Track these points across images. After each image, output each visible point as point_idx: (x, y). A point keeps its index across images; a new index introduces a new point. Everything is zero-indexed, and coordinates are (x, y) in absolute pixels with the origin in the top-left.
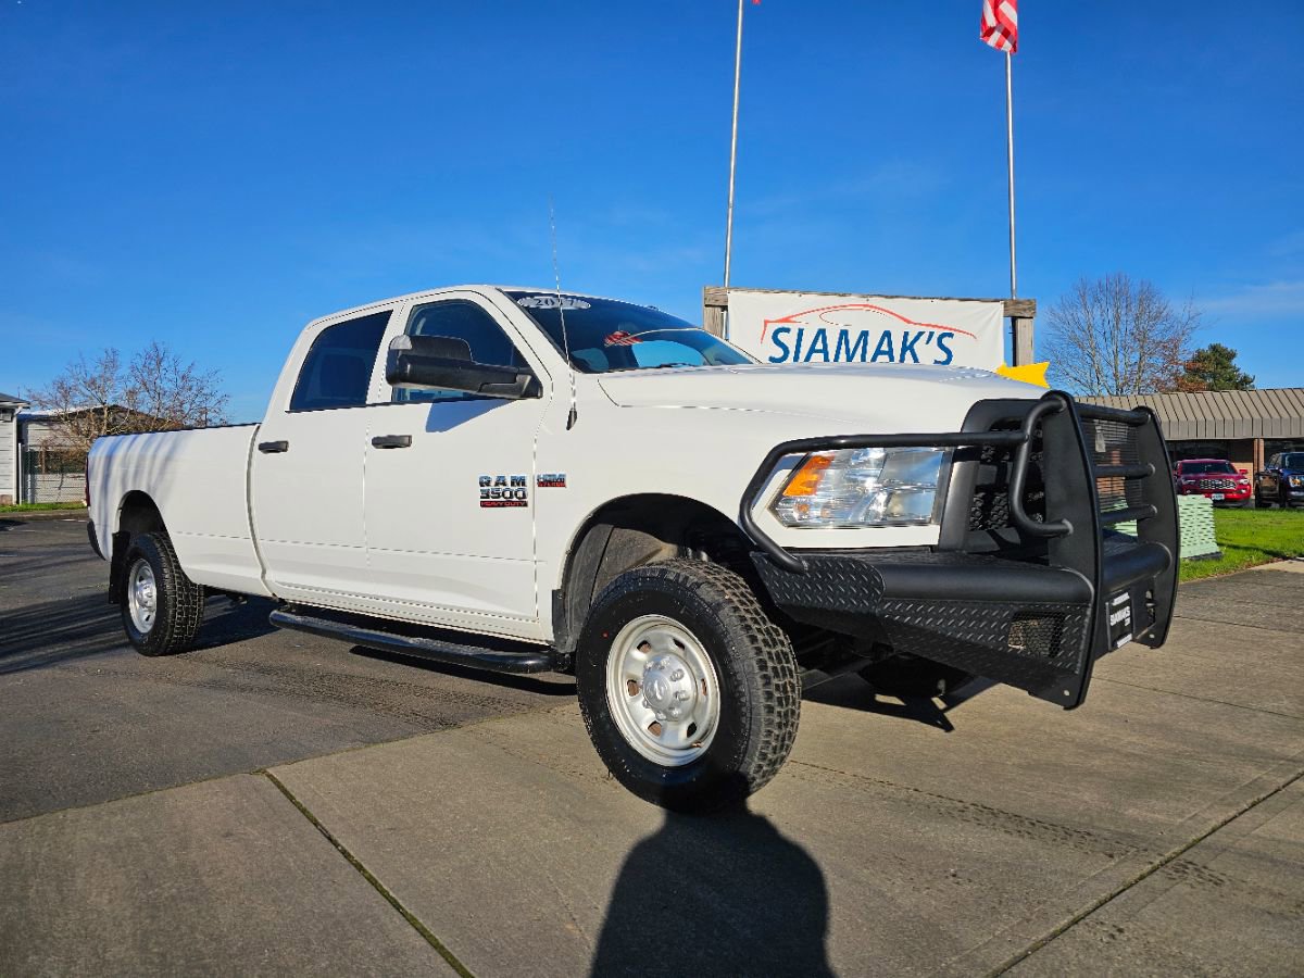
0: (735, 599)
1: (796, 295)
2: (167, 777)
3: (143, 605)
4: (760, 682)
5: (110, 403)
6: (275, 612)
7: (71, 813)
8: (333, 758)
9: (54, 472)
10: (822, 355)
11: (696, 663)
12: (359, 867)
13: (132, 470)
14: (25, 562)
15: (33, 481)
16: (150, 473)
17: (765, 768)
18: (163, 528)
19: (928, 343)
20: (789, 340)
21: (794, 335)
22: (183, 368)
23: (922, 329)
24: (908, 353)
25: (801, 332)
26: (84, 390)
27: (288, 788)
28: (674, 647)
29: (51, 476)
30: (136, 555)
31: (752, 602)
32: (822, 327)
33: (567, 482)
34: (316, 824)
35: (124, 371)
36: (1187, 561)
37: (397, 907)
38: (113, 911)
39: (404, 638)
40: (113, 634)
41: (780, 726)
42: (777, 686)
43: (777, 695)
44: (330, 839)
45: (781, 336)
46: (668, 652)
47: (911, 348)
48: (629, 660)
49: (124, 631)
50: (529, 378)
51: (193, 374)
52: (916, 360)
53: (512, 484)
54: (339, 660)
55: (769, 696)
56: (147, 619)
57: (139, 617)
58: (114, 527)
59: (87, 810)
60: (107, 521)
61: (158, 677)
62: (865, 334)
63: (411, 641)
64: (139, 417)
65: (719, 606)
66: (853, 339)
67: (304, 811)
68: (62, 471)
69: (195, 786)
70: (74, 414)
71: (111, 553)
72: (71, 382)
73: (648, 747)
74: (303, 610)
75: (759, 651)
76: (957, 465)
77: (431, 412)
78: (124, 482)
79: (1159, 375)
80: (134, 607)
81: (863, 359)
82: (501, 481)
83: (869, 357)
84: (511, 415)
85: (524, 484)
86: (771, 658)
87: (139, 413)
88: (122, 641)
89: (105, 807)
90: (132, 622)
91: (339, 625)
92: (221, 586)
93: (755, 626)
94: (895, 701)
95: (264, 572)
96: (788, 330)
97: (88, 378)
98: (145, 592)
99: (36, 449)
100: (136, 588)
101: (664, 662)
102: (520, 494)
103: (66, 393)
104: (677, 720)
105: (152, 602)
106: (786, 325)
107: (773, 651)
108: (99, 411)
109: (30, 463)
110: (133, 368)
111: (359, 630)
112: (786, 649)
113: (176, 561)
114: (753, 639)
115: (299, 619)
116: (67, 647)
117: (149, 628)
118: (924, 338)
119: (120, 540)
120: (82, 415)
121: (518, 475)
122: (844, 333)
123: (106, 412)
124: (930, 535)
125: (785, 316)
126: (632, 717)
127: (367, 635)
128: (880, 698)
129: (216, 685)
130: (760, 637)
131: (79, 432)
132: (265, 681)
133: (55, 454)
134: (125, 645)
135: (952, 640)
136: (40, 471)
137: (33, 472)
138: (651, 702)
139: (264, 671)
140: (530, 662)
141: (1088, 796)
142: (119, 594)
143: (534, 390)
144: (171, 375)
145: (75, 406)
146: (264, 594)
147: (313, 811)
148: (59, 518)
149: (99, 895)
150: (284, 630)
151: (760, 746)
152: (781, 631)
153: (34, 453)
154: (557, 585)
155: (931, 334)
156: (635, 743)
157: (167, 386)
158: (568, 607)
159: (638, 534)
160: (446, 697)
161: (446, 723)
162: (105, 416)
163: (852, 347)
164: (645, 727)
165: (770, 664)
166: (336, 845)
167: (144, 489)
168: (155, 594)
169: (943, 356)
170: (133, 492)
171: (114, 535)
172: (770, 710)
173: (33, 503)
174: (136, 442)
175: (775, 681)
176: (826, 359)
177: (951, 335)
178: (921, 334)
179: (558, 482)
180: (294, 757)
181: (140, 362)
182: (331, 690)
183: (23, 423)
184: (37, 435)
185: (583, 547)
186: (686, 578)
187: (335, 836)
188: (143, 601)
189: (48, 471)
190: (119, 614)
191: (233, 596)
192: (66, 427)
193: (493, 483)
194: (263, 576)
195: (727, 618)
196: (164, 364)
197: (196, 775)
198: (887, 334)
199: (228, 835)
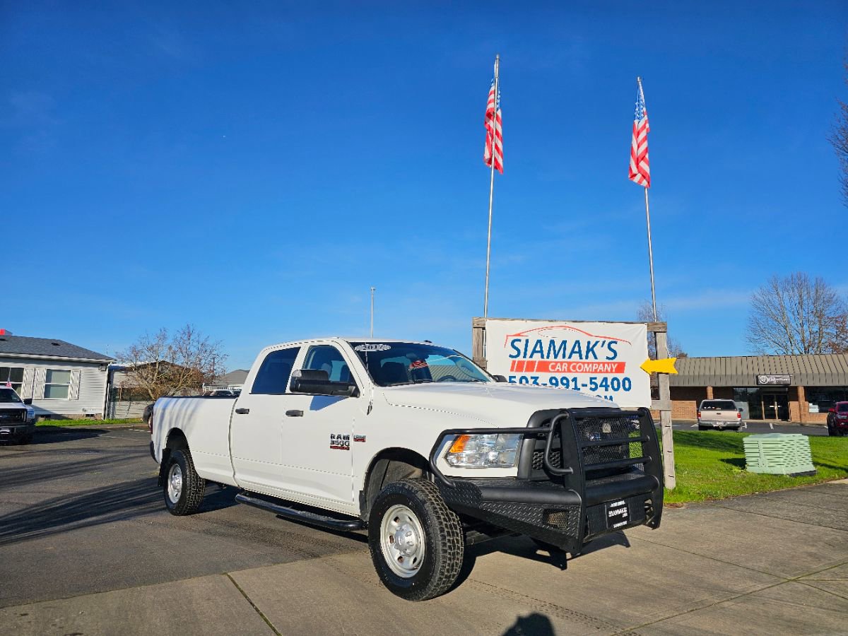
0: (433, 499)
1: (524, 321)
2: (185, 574)
3: (175, 488)
4: (440, 538)
5: (160, 359)
6: (238, 495)
7: (143, 587)
8: (258, 569)
9: (126, 400)
10: (540, 354)
11: (417, 528)
12: (261, 615)
13: (174, 418)
14: (110, 457)
15: (114, 405)
16: (184, 418)
17: (444, 579)
18: (188, 447)
19: (602, 346)
20: (521, 346)
21: (523, 342)
22: (202, 340)
23: (598, 339)
24: (591, 353)
25: (527, 341)
26: (146, 352)
27: (236, 581)
28: (408, 520)
29: (124, 403)
30: (174, 461)
31: (441, 500)
32: (540, 339)
33: (367, 439)
34: (246, 597)
35: (169, 341)
36: (788, 476)
37: (274, 630)
38: (161, 625)
39: (296, 511)
40: (158, 503)
41: (450, 559)
42: (449, 540)
43: (448, 544)
44: (251, 603)
45: (516, 344)
46: (406, 523)
47: (592, 350)
48: (390, 526)
49: (164, 501)
50: (354, 387)
51: (207, 343)
52: (596, 358)
53: (344, 438)
54: (269, 521)
55: (444, 544)
56: (176, 496)
57: (172, 494)
58: (164, 446)
59: (150, 586)
60: (160, 440)
61: (181, 527)
62: (564, 342)
63: (299, 512)
64: (177, 368)
65: (425, 502)
66: (557, 346)
67: (242, 591)
68: (130, 400)
69: (196, 578)
70: (140, 367)
71: (161, 461)
72: (140, 348)
73: (397, 568)
74: (253, 494)
75: (441, 523)
76: (527, 440)
77: (313, 401)
78: (170, 424)
79: (834, 340)
80: (170, 488)
81: (564, 356)
82: (339, 437)
83: (567, 355)
84: (345, 405)
85: (349, 439)
86: (446, 527)
87: (176, 366)
88: (163, 507)
89: (157, 585)
90: (168, 496)
91: (267, 503)
92: (214, 480)
93: (440, 512)
94: (546, 554)
95: (234, 474)
96: (520, 340)
97: (149, 346)
98: (177, 481)
99: (117, 387)
100: (172, 479)
101: (403, 527)
102: (347, 444)
103: (136, 352)
104: (409, 556)
105: (179, 487)
106: (519, 338)
107: (449, 524)
108: (153, 365)
109: (113, 395)
110: (175, 339)
111: (276, 506)
112: (456, 523)
113: (193, 465)
114: (439, 518)
115: (249, 499)
116: (135, 509)
117: (177, 500)
118: (600, 344)
119: (166, 452)
120: (144, 367)
121: (346, 434)
122: (552, 342)
123: (157, 365)
124: (513, 472)
125: (518, 332)
126: (390, 554)
127: (279, 508)
128: (539, 552)
129: (207, 532)
130: (442, 517)
131: (142, 377)
132: (233, 531)
133: (128, 389)
134: (164, 509)
135: (516, 520)
136: (118, 400)
137: (115, 400)
138: (398, 547)
139: (232, 526)
140: (351, 525)
141: (609, 603)
142: (163, 481)
143: (356, 393)
144: (195, 344)
145: (141, 361)
146: (233, 485)
147: (246, 592)
148: (127, 428)
149: (156, 619)
150: (241, 504)
151: (440, 567)
152: (454, 514)
153: (116, 389)
154: (362, 489)
155: (604, 342)
156: (391, 566)
157: (193, 350)
158: (367, 499)
159: (403, 464)
160: (317, 542)
161: (315, 556)
162: (157, 367)
163: (557, 349)
164: (396, 558)
165: (446, 530)
166: (253, 605)
167: (179, 427)
168: (181, 482)
169: (612, 355)
170: (174, 428)
171: (163, 450)
172: (445, 551)
173: (112, 419)
174: (178, 403)
175: (448, 538)
176: (542, 357)
177: (616, 343)
178: (597, 342)
179: (362, 439)
180: (240, 568)
181: (179, 336)
182: (262, 536)
183: (112, 371)
184: (118, 378)
185: (374, 470)
186: (413, 488)
187: (253, 602)
188: (175, 485)
189: (123, 400)
190: (162, 491)
191: (220, 484)
192: (135, 374)
193: (336, 437)
194: (234, 476)
195: (428, 507)
196: (192, 337)
197: (197, 574)
198: (577, 342)
199: (209, 599)
